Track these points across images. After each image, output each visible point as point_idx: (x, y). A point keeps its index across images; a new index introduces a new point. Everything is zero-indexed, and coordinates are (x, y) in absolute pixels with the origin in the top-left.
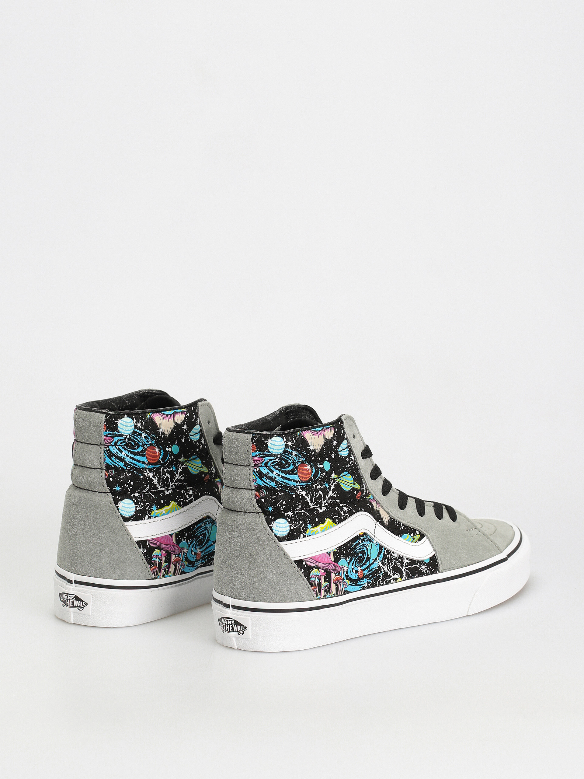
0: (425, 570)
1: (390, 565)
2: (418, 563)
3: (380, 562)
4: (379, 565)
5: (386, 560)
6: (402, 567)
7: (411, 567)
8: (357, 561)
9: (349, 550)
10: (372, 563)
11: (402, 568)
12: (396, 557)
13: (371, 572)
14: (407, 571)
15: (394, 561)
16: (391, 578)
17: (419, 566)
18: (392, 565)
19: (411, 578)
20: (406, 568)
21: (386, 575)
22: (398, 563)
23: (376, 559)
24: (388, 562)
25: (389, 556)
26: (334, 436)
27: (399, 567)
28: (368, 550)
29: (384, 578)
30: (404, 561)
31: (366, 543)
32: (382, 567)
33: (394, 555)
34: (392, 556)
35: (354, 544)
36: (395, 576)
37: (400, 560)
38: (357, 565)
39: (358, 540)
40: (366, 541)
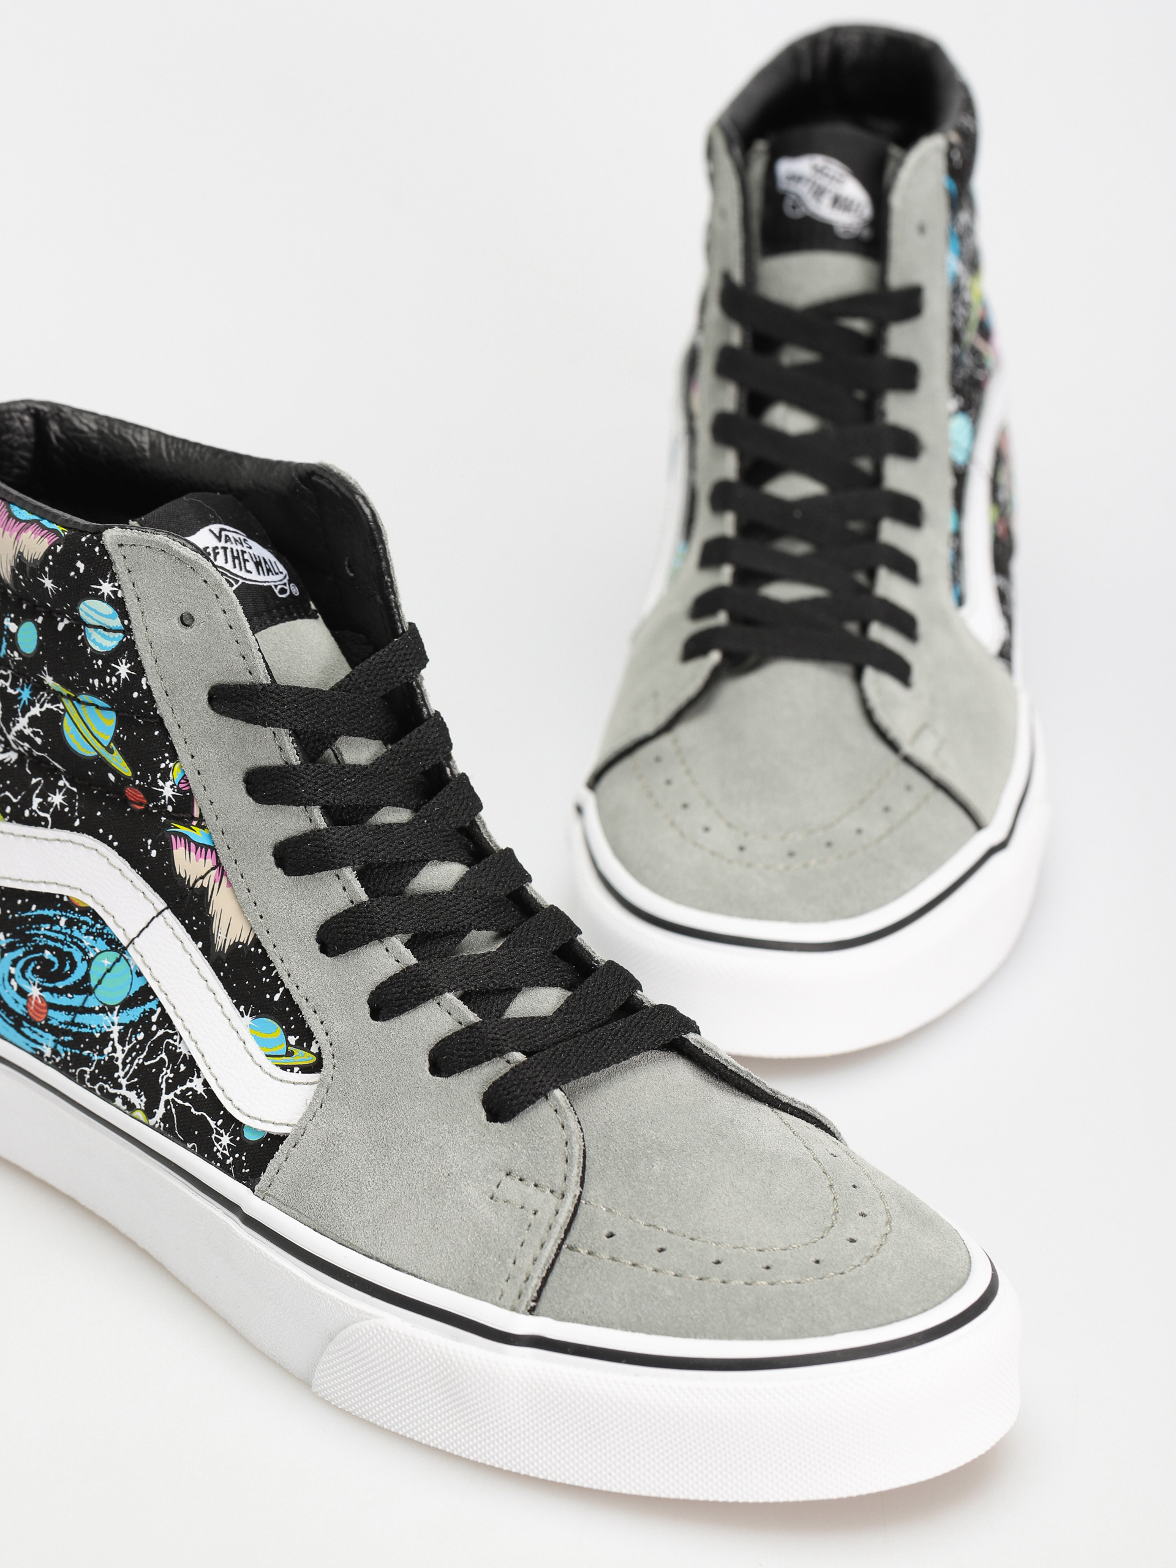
0: (224, 1152)
1: (142, 1056)
2: (220, 1117)
3: (119, 1024)
4: (110, 1030)
5: (141, 1036)
6: (170, 1088)
7: (193, 1110)
8: (33, 965)
9: (13, 916)
10: (91, 1011)
11: (164, 1091)
12: (178, 1051)
13: (75, 1029)
14: (174, 1110)
15: (164, 1056)
16: (120, 1092)
17: (214, 1126)
18: (145, 1059)
19: (175, 1139)
20: (176, 1100)
21: (108, 1069)
22: (169, 1071)
23: (111, 1009)
24: (142, 1043)
25: (161, 1032)
26: (44, 560)
27: (162, 1083)
28: (90, 962)
29: (101, 1077)
30: (191, 1081)
31: (87, 941)
32: (114, 1044)
33: (180, 1043)
34: (171, 1041)
35: (39, 912)
36: (132, 1096)
37: (183, 1068)
38: (29, 974)
39: (58, 912)
40: (88, 933)
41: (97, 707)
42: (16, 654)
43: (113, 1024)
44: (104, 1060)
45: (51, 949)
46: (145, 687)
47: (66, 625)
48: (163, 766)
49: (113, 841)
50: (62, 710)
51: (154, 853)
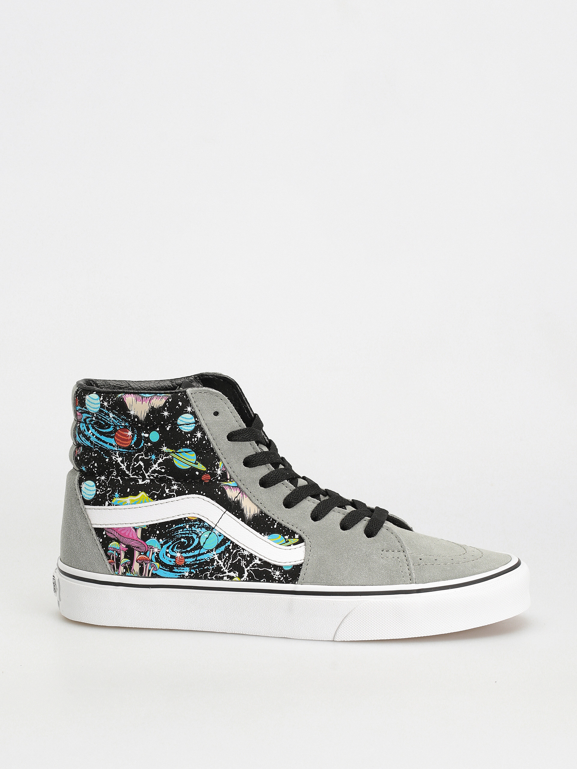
0: (279, 577)
1: (231, 560)
2: (272, 567)
3: (217, 554)
4: (214, 557)
6: (247, 566)
7: (260, 569)
8: (176, 546)
9: (166, 532)
10: (203, 554)
11: (245, 568)
12: (244, 554)
13: (198, 562)
14: (252, 572)
15: (239, 557)
16: (225, 575)
17: (271, 571)
18: (232, 561)
19: (255, 581)
20: (251, 568)
21: (218, 569)
22: (244, 561)
23: (212, 550)
24: (229, 557)
25: (235, 551)
26: (165, 405)
27: (243, 565)
28: (200, 538)
29: (215, 573)
30: (254, 561)
31: (198, 530)
32: (217, 561)
33: (243, 552)
34: (239, 552)
35: (176, 527)
36: (232, 574)
37: (249, 559)
38: (175, 549)
39: (185, 524)
40: (198, 527)
41: (186, 452)
42: (149, 444)
43: (214, 555)
44: (215, 567)
45: (183, 538)
46: (207, 439)
47: (170, 428)
48: (216, 464)
49: (203, 493)
50: (171, 457)
51: (220, 493)
